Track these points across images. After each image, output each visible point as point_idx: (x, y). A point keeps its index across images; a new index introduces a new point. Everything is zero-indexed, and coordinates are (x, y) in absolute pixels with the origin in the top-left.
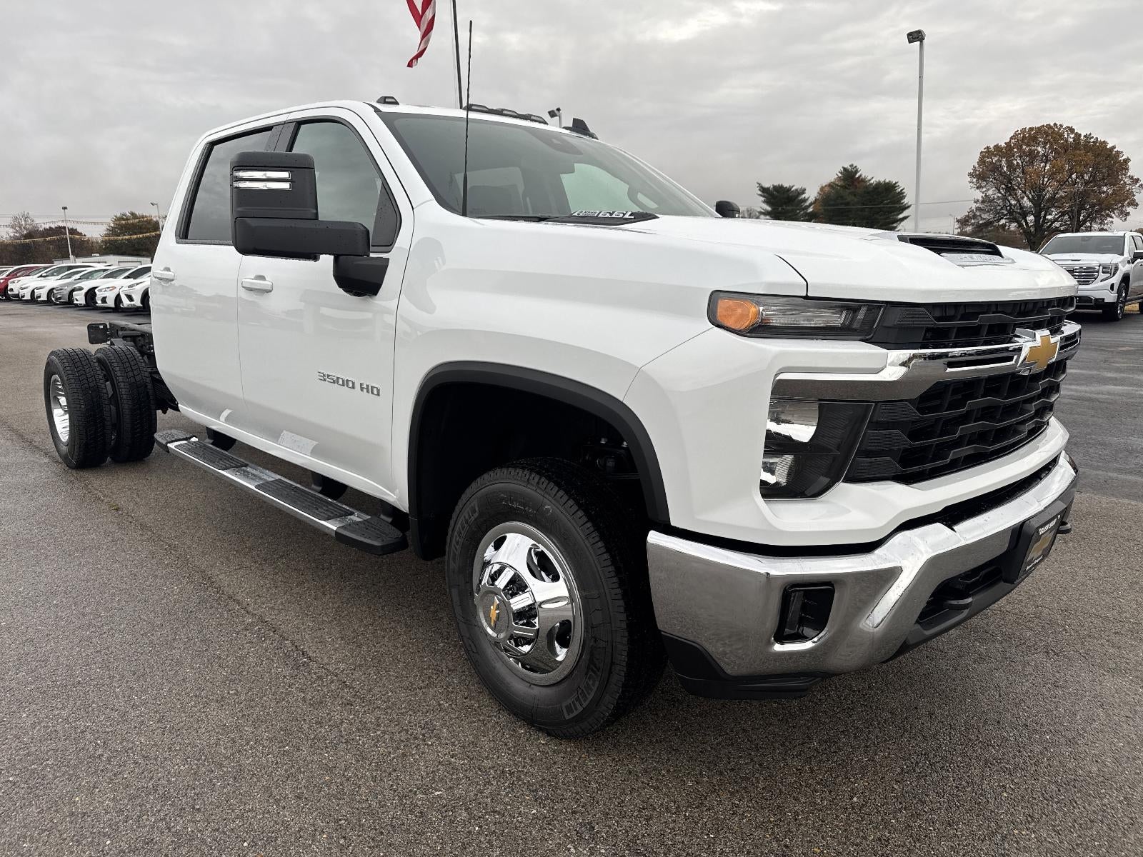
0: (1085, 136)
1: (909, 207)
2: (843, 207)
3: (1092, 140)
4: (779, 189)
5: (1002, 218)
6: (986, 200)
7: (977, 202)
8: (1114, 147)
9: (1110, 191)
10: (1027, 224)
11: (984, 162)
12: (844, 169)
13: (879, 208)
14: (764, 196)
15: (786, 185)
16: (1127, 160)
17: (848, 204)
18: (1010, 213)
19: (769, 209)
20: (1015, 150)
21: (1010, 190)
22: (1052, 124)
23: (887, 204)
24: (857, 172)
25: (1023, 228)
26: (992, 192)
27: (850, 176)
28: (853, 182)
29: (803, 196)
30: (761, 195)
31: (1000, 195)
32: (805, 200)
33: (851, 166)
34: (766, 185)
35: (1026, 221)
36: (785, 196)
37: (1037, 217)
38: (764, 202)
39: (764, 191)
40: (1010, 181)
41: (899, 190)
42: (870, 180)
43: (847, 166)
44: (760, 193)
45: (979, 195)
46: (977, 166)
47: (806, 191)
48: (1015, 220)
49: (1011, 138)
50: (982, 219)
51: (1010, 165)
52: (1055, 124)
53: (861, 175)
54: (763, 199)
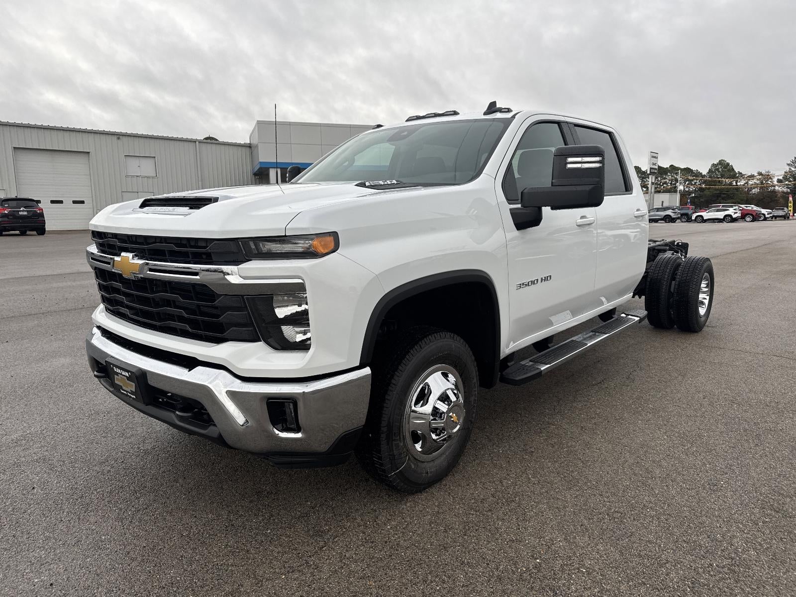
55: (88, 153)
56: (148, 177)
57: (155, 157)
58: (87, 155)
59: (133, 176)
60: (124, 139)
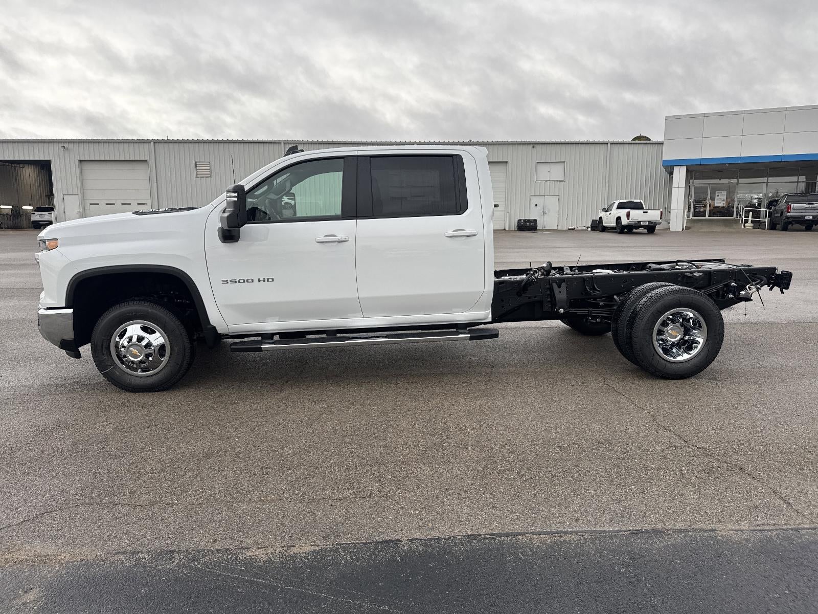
55: (507, 162)
56: (555, 182)
57: (565, 162)
58: (505, 164)
59: (541, 181)
60: (538, 147)
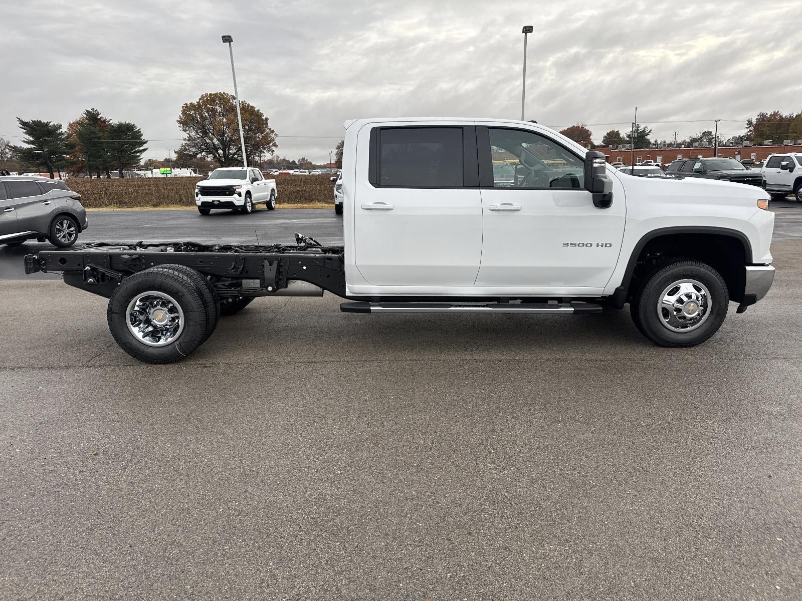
0: (242, 102)
1: (147, 142)
2: (96, 140)
3: (246, 105)
4: (38, 124)
5: (203, 151)
6: (190, 138)
7: (185, 140)
8: (259, 110)
9: (261, 137)
10: (219, 155)
11: (186, 113)
12: (87, 111)
13: (125, 142)
14: (25, 129)
15: (44, 121)
16: (267, 119)
17: (99, 138)
18: (207, 147)
19: (32, 139)
20: (203, 107)
21: (205, 133)
22: (222, 93)
23: (130, 139)
24: (98, 114)
25: (217, 158)
26: (193, 134)
27: (93, 117)
28: (96, 122)
29: (61, 130)
30: (22, 128)
31: (199, 136)
32: (62, 134)
33: (93, 109)
34: (26, 119)
35: (218, 153)
36: (45, 129)
37: (224, 151)
38: (26, 133)
39: (25, 125)
40: (204, 127)
41: (137, 129)
42: (109, 121)
43: (89, 109)
44: (20, 126)
45: (186, 136)
46: (181, 115)
47: (62, 127)
48: (211, 152)
49: (200, 99)
50: (191, 151)
51: (202, 117)
52: (224, 93)
53: (102, 117)
54: (24, 131)
